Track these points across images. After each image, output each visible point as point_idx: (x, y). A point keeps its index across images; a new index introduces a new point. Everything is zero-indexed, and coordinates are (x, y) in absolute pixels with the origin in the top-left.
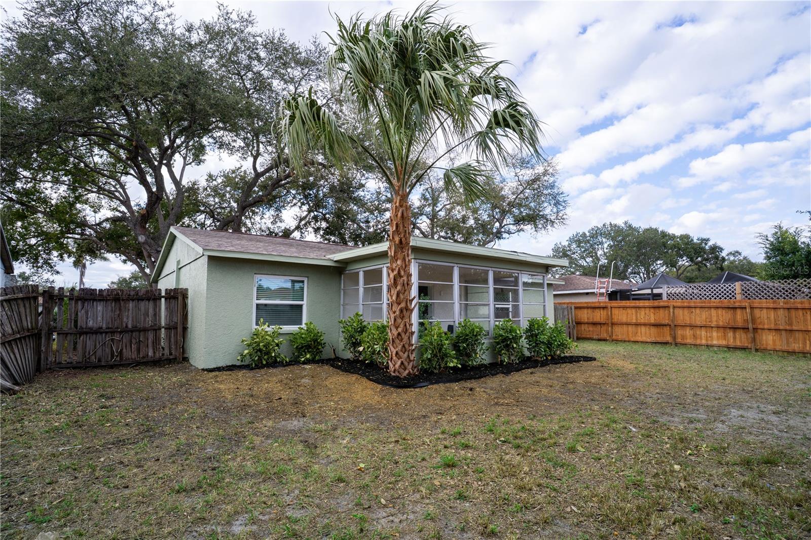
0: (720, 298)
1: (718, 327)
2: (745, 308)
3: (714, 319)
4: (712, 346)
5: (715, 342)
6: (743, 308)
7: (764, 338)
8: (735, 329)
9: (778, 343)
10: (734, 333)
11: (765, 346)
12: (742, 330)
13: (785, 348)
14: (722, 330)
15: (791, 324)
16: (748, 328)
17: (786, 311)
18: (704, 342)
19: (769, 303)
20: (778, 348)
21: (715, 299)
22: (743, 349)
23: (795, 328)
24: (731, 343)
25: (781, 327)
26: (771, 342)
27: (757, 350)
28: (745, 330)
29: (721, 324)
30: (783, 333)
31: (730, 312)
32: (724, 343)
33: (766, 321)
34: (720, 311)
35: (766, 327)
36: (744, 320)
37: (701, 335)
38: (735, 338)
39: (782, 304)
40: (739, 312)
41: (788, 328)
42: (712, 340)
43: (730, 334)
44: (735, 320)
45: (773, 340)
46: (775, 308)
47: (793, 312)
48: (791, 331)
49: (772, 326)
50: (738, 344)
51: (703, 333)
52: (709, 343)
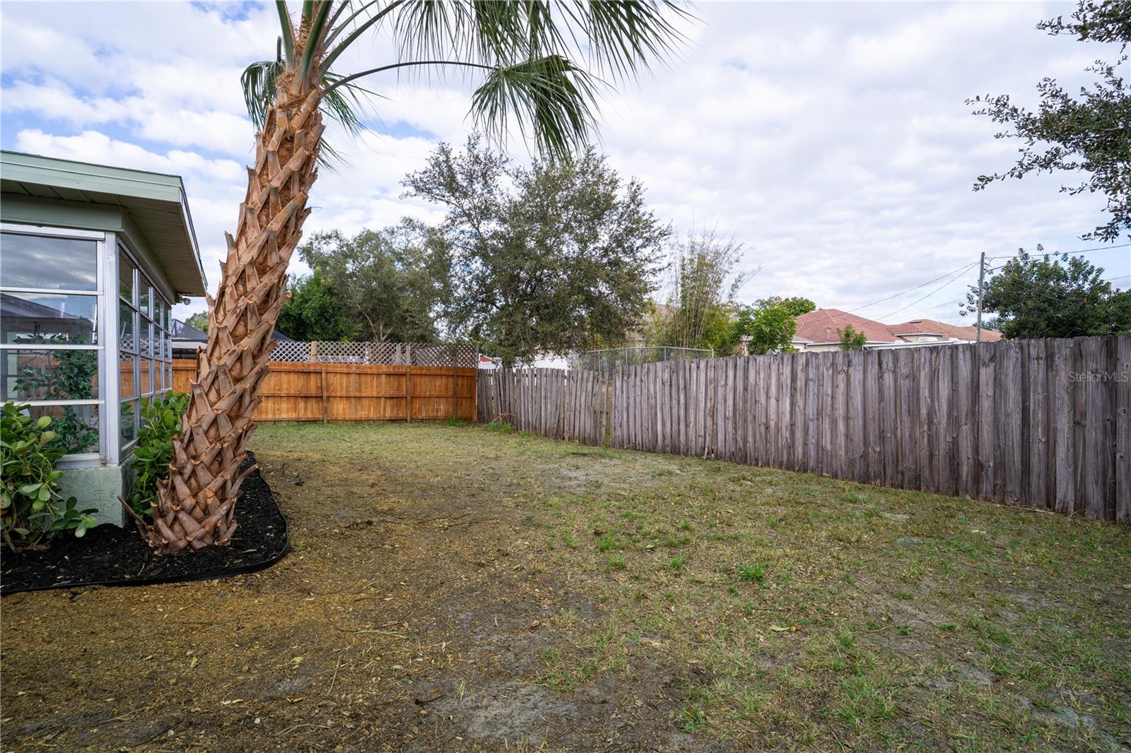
0: (293, 360)
1: (289, 397)
2: (321, 373)
3: (285, 386)
4: (280, 421)
5: (284, 416)
6: (317, 373)
7: (335, 406)
8: (306, 398)
9: (347, 412)
10: (306, 402)
11: (335, 416)
12: (314, 400)
13: (353, 416)
14: (293, 399)
15: (360, 391)
16: (322, 397)
17: (357, 376)
18: (270, 417)
19: (342, 367)
20: (348, 417)
21: (287, 360)
22: (314, 421)
23: (363, 395)
24: (302, 415)
25: (352, 395)
26: (341, 412)
27: (328, 422)
28: (318, 399)
29: (292, 392)
30: (353, 400)
31: (302, 379)
32: (293, 416)
33: (338, 388)
34: (292, 376)
35: (338, 394)
36: (317, 387)
37: (267, 408)
38: (306, 409)
39: (354, 369)
40: (313, 377)
41: (358, 395)
42: (280, 414)
43: (301, 405)
44: (308, 388)
45: (343, 408)
46: (347, 374)
47: (363, 377)
48: (360, 397)
49: (344, 393)
50: (309, 416)
51: (270, 405)
52: (277, 417)
